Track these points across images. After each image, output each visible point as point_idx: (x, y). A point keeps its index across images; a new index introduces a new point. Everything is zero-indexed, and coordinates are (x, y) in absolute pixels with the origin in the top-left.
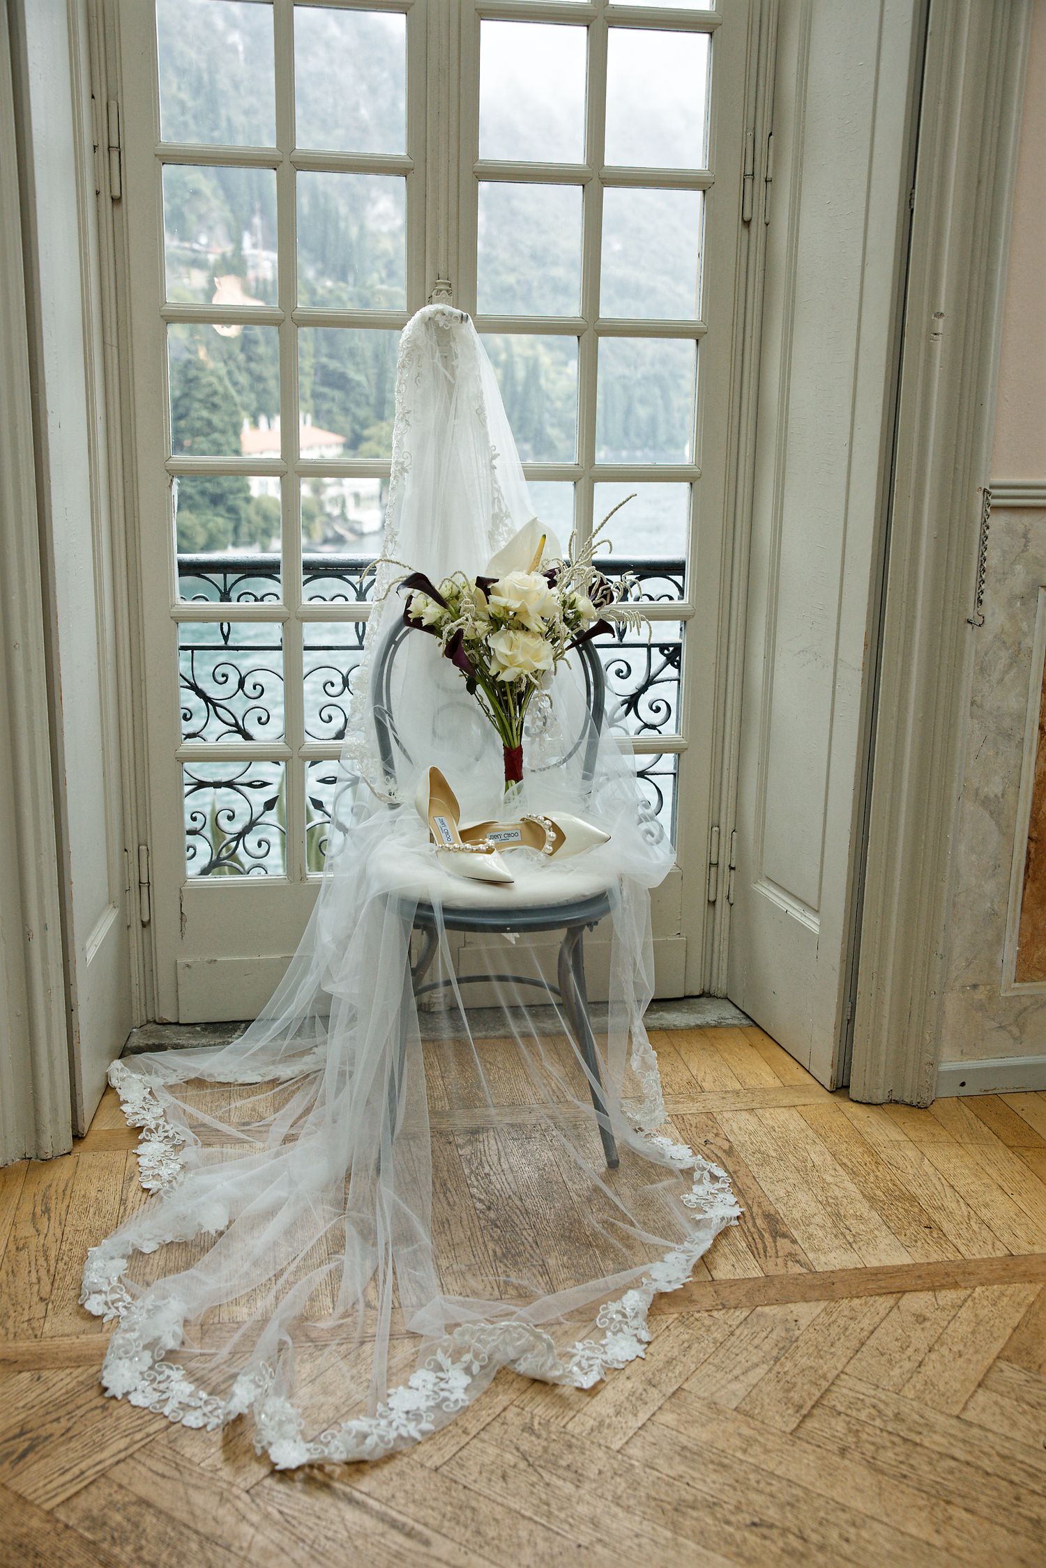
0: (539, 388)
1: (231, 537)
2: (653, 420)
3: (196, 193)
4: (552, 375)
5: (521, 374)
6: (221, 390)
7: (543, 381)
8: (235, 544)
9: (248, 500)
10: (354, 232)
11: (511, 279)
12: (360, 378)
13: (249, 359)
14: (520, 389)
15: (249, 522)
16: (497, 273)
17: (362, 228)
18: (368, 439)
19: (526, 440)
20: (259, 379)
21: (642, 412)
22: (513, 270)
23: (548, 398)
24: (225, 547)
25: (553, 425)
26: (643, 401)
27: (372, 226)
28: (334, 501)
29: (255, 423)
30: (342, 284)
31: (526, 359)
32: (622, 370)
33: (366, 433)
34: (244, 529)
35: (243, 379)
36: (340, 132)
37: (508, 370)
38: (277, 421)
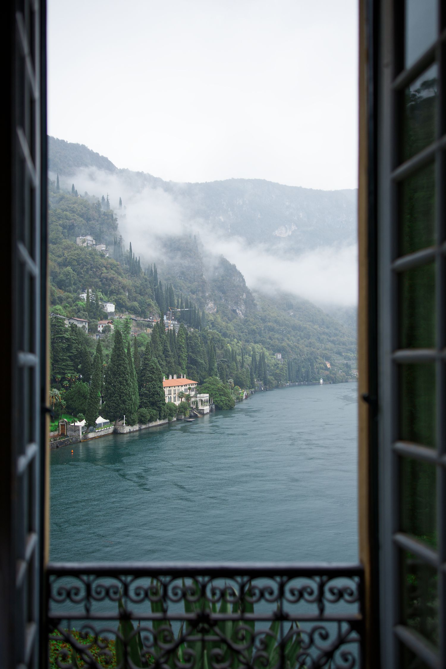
0: (264, 363)
1: (158, 417)
2: (307, 372)
3: (149, 305)
4: (270, 358)
5: (258, 358)
6: (155, 367)
7: (266, 360)
8: (160, 419)
9: (164, 404)
10: (201, 314)
11: (254, 327)
12: (203, 361)
13: (166, 357)
14: (258, 363)
15: (164, 411)
16: (249, 325)
17: (203, 313)
18: (205, 382)
19: (261, 380)
20: (169, 363)
21: (303, 370)
22: (254, 324)
23: (268, 366)
24: (156, 420)
25: (271, 375)
26: (304, 367)
27: (207, 312)
28: (194, 403)
29: (168, 378)
30: (197, 330)
31: (260, 353)
32: (295, 356)
33: (205, 380)
34: (162, 415)
35: (164, 363)
36: (196, 283)
37: (254, 357)
38: (175, 376)
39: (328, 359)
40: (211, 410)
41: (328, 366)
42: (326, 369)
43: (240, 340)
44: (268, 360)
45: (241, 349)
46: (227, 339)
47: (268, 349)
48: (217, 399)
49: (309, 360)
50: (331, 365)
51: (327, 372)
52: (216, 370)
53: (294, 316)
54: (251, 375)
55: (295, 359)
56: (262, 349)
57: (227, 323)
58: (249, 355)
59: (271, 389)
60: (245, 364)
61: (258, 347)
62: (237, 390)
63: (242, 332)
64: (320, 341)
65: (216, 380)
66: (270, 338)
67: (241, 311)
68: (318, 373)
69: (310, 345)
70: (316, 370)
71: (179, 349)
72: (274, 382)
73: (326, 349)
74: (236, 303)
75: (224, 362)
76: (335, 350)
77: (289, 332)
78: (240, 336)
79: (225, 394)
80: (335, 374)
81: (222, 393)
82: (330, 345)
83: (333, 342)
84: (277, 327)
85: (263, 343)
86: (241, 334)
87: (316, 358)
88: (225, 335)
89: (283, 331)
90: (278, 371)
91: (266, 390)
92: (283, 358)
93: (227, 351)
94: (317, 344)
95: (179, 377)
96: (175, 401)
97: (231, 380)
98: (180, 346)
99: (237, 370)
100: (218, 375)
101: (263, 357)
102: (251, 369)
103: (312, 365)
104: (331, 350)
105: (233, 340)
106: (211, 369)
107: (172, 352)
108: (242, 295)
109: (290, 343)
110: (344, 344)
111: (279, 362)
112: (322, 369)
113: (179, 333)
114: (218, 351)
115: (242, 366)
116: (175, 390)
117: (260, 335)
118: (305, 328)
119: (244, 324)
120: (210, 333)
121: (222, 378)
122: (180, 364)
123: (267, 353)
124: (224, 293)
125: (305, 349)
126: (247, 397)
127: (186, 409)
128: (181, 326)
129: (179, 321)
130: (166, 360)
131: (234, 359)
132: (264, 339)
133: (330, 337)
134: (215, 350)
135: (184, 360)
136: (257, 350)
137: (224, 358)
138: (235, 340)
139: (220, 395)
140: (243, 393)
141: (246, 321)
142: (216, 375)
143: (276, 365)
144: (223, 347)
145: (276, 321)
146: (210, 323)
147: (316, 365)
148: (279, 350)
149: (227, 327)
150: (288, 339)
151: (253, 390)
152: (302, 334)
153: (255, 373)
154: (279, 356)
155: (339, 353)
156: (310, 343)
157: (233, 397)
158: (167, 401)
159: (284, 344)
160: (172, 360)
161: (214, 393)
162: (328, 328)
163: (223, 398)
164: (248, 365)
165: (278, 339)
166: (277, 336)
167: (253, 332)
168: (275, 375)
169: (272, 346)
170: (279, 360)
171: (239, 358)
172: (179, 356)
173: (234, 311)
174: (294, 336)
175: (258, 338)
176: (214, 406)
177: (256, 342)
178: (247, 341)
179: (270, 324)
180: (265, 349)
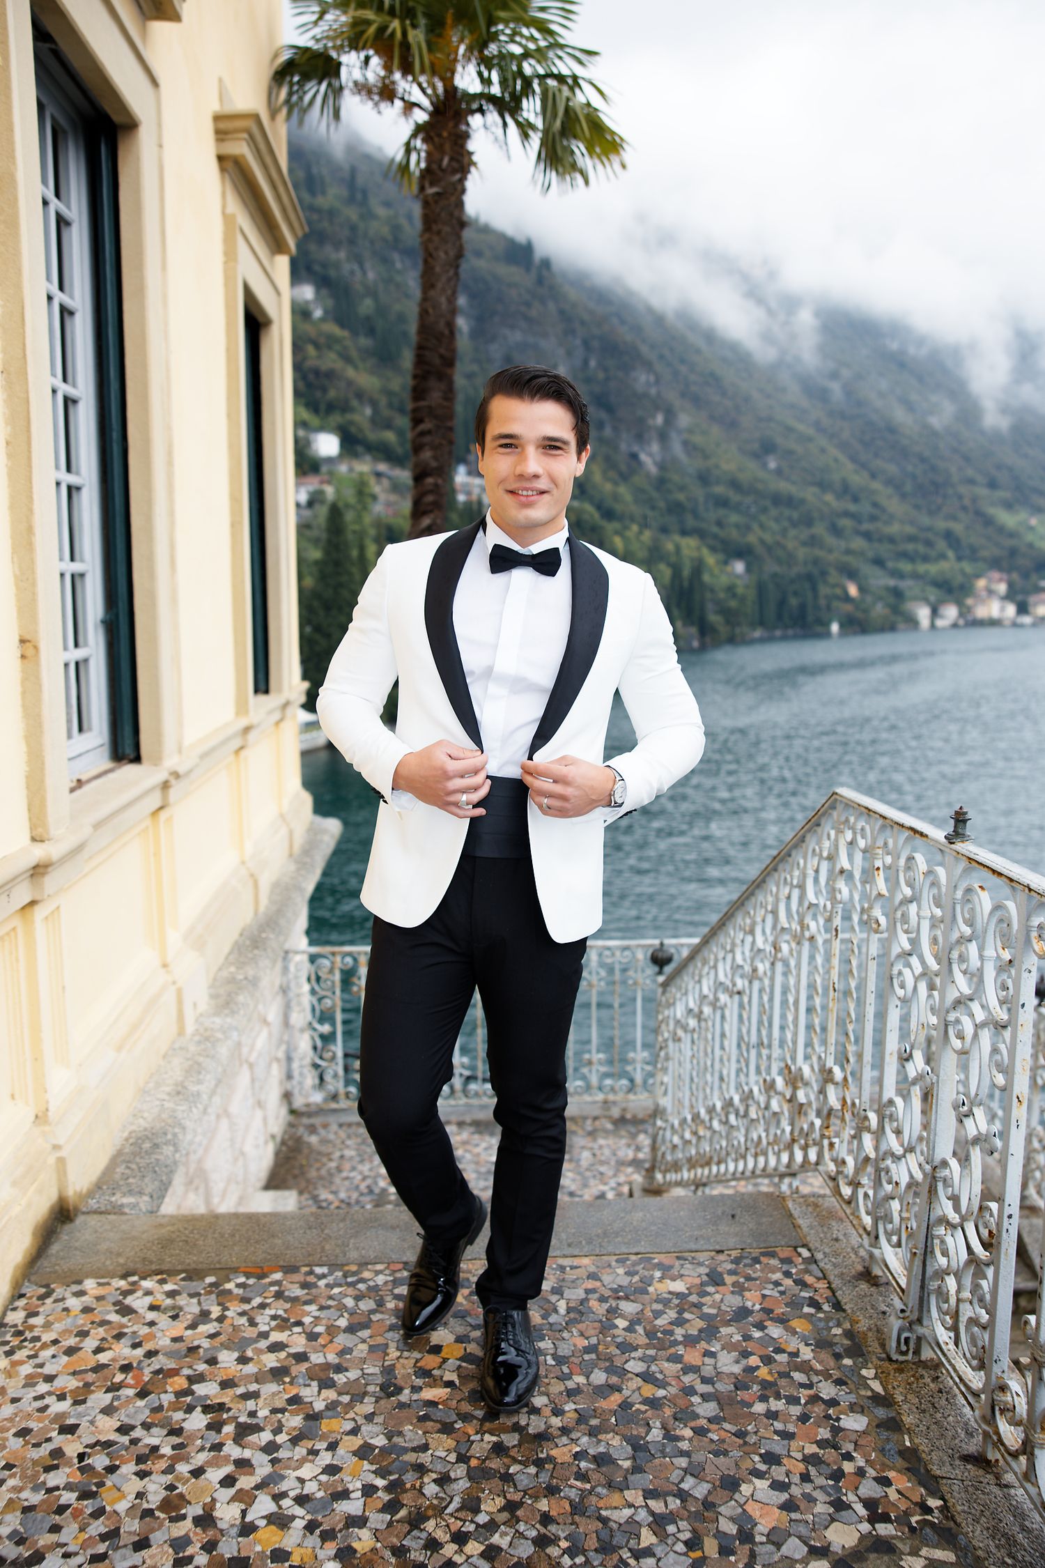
39: (852, 574)
41: (853, 590)
42: (847, 598)
43: (648, 527)
44: (712, 575)
45: (650, 550)
46: (616, 525)
47: (713, 549)
49: (809, 577)
50: (861, 589)
51: (848, 608)
53: (779, 472)
55: (775, 575)
56: (699, 549)
57: (616, 484)
58: (669, 564)
59: (717, 644)
61: (690, 546)
63: (653, 508)
64: (836, 531)
66: (719, 524)
67: (650, 455)
68: (829, 608)
69: (813, 541)
70: (822, 602)
72: (723, 630)
73: (848, 552)
74: (640, 437)
76: (870, 554)
77: (764, 510)
78: (645, 517)
80: (866, 611)
82: (858, 543)
83: (867, 536)
84: (735, 497)
85: (701, 534)
86: (650, 513)
87: (824, 573)
88: (609, 514)
89: (749, 507)
90: (733, 604)
91: (703, 648)
92: (749, 569)
94: (830, 540)
101: (698, 568)
103: (814, 589)
104: (862, 553)
105: (626, 528)
108: (654, 417)
109: (768, 538)
110: (891, 540)
111: (739, 582)
112: (838, 598)
117: (695, 513)
118: (803, 501)
119: (658, 489)
123: (710, 560)
124: (610, 409)
125: (802, 553)
132: (703, 526)
133: (860, 522)
136: (686, 552)
138: (635, 528)
141: (661, 483)
143: (731, 589)
145: (735, 484)
147: (824, 590)
148: (741, 552)
149: (616, 497)
150: (762, 526)
152: (795, 515)
153: (678, 606)
154: (739, 567)
155: (879, 562)
156: (813, 537)
159: (752, 539)
162: (856, 499)
165: (737, 526)
166: (734, 518)
167: (676, 508)
168: (727, 613)
169: (724, 542)
170: (738, 577)
173: (634, 456)
174: (777, 520)
175: (690, 522)
177: (684, 533)
178: (664, 530)
179: (719, 490)
180: (705, 552)
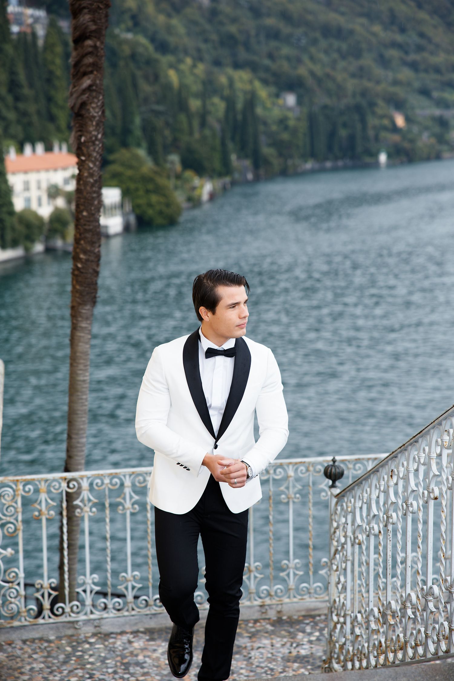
0: (255, 115)
2: (352, 138)
4: (269, 104)
5: (239, 106)
7: (259, 111)
9: (12, 213)
11: (233, 29)
13: (17, 99)
14: (239, 117)
15: (13, 229)
16: (221, 23)
18: (114, 162)
19: (246, 157)
20: (24, 114)
21: (343, 133)
22: (234, 20)
23: (265, 123)
25: (269, 145)
26: (345, 125)
29: (20, 150)
31: (245, 93)
32: (325, 100)
33: (111, 157)
34: (8, 237)
35: (11, 116)
37: (230, 102)
38: (40, 148)
39: (399, 105)
40: (127, 228)
41: (400, 121)
42: (395, 129)
43: (201, 59)
44: (265, 108)
45: (204, 83)
47: (265, 82)
48: (141, 201)
49: (358, 108)
50: (408, 120)
51: (396, 138)
52: (138, 132)
54: (223, 144)
55: (325, 107)
56: (251, 82)
57: (169, 16)
58: (222, 98)
59: (271, 177)
60: (211, 120)
61: (242, 80)
62: (187, 181)
63: (206, 41)
64: (384, 62)
65: (137, 157)
66: (271, 56)
68: (377, 138)
69: (361, 73)
70: (371, 133)
71: (49, 81)
72: (276, 162)
73: (396, 83)
75: (157, 113)
76: (417, 85)
77: (315, 42)
78: (199, 50)
79: (158, 190)
80: (412, 141)
81: (150, 186)
82: (406, 74)
83: (414, 66)
84: (286, 29)
85: (254, 67)
86: (203, 46)
87: (372, 105)
88: (163, 47)
89: (299, 40)
90: (285, 136)
91: (257, 179)
92: (300, 102)
93: (168, 86)
94: (378, 71)
95: (49, 149)
96: (40, 204)
97: (175, 158)
98: (51, 73)
99: (191, 133)
100: (144, 144)
101: (251, 101)
102: (223, 131)
103: (363, 121)
104: (409, 84)
105: (180, 61)
106: (126, 131)
107: (31, 86)
109: (318, 69)
110: (437, 70)
111: (290, 115)
112: (385, 128)
113: (46, 42)
114: (146, 88)
115: (203, 124)
116: (39, 183)
117: (247, 46)
118: (351, 32)
119: (210, 21)
120: (126, 41)
121: (152, 151)
122: (52, 118)
123: (263, 93)
125: (351, 85)
126: (212, 197)
127: (64, 224)
128: (52, 25)
129: (49, 10)
130: (16, 109)
131: (183, 106)
132: (255, 58)
133: (406, 53)
134: (135, 85)
135: (62, 108)
136: (239, 85)
137: (158, 103)
138: (189, 61)
139: (148, 192)
140: (202, 187)
142: (139, 145)
143: (283, 122)
144: (156, 77)
145: (285, 16)
146: (127, 17)
147: (372, 121)
148: (292, 85)
149: (169, 29)
150: (312, 58)
151: (227, 179)
152: (344, 46)
153: (233, 139)
154: (291, 99)
155: (425, 92)
156: (361, 69)
157: (180, 197)
158: (19, 204)
159: (302, 71)
160: (32, 108)
161: (132, 186)
162: (403, 30)
163: (154, 198)
164: (219, 121)
165: (288, 59)
166: (286, 50)
168: (279, 145)
169: (275, 75)
170: (290, 109)
171: (195, 104)
172: (50, 99)
174: (326, 52)
175: (243, 55)
176: (132, 219)
177: (237, 66)
178: (217, 63)
179: (270, 22)
180: (257, 84)
